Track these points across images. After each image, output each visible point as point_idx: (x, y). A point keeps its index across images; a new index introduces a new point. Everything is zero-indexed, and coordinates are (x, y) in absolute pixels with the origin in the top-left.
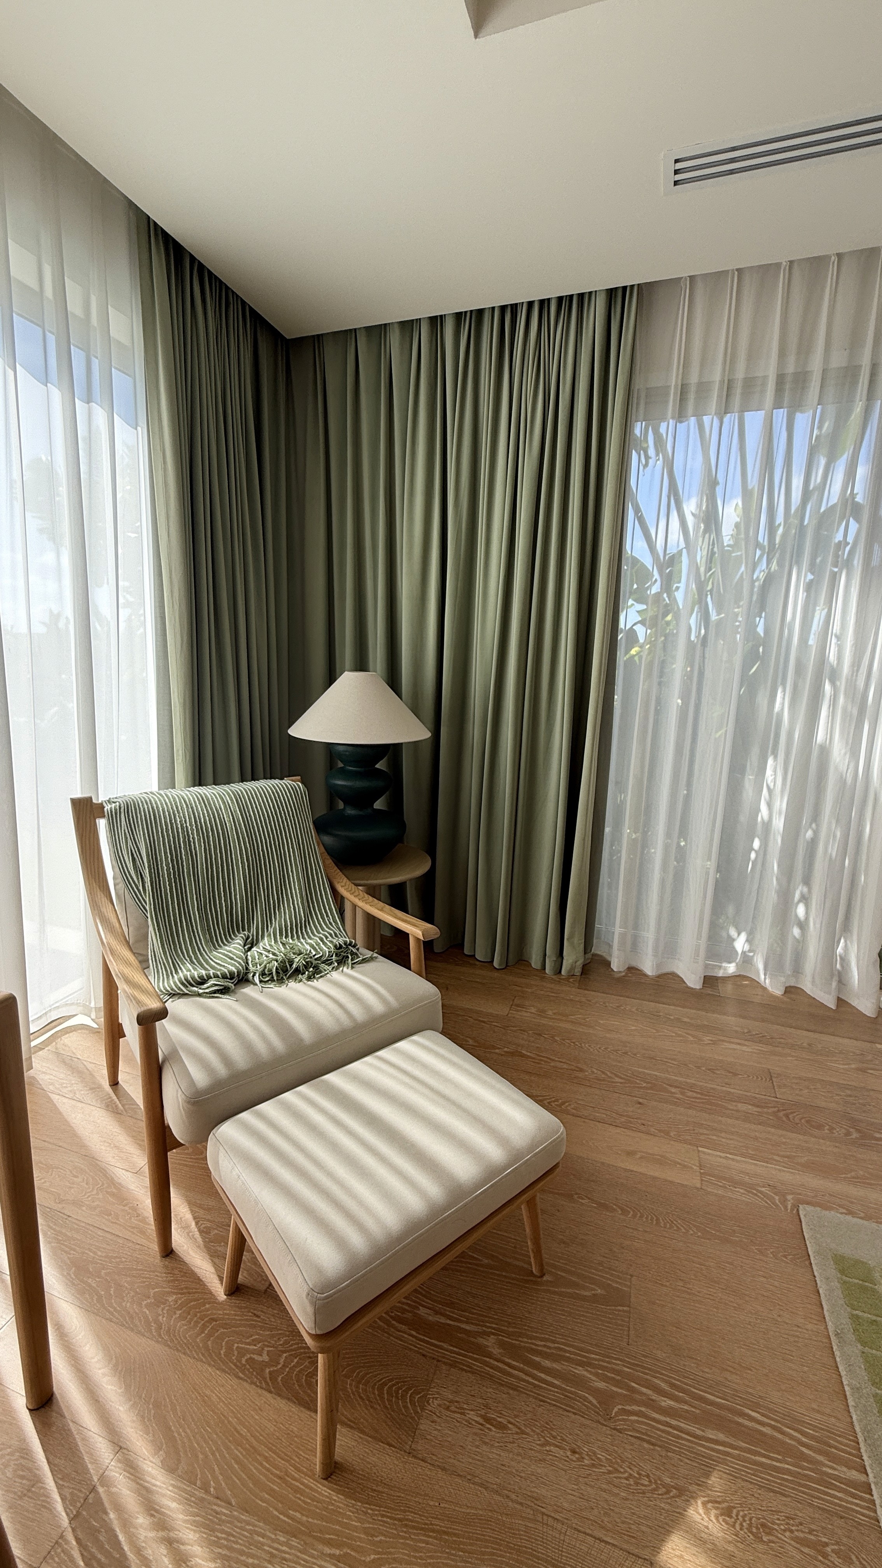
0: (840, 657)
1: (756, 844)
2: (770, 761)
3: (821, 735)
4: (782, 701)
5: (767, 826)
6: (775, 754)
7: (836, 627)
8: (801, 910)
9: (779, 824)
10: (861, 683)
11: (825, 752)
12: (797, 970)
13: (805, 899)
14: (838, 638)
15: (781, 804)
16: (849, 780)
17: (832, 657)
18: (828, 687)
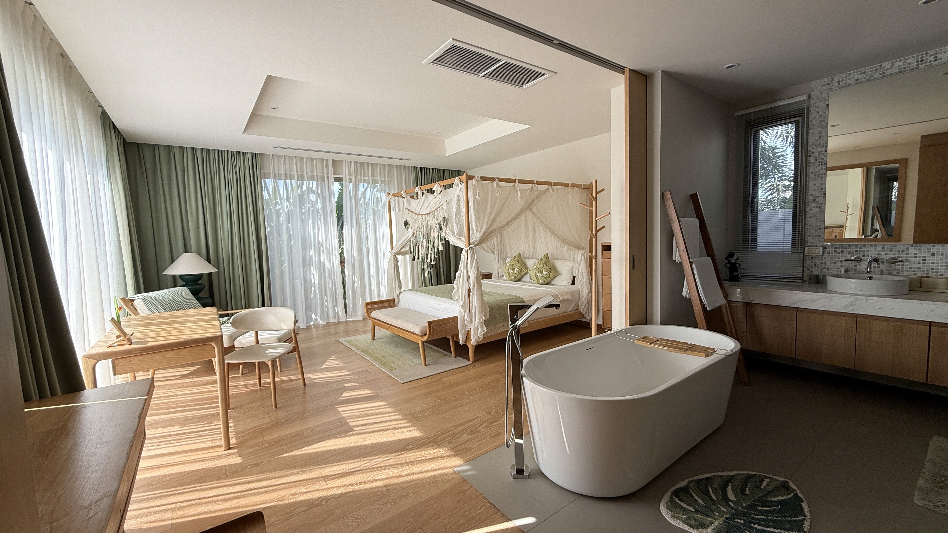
0: (323, 241)
1: (313, 289)
2: (312, 267)
3: (322, 260)
4: (312, 253)
5: (314, 283)
6: (313, 265)
7: (320, 235)
8: (326, 304)
9: (317, 282)
10: (328, 247)
11: (324, 264)
12: (328, 317)
13: (327, 301)
14: (321, 237)
15: (316, 277)
16: (330, 269)
17: (321, 242)
18: (321, 248)
